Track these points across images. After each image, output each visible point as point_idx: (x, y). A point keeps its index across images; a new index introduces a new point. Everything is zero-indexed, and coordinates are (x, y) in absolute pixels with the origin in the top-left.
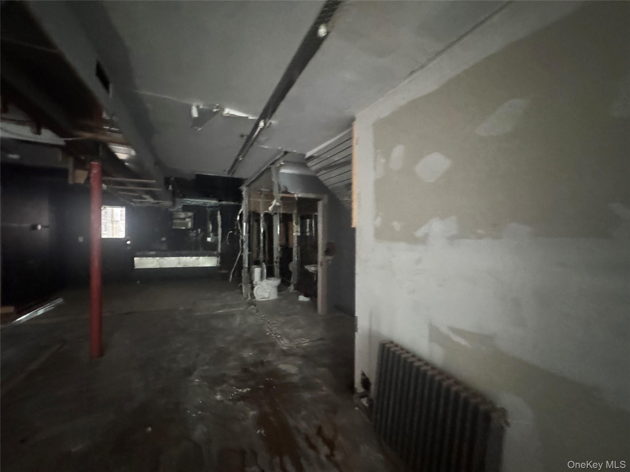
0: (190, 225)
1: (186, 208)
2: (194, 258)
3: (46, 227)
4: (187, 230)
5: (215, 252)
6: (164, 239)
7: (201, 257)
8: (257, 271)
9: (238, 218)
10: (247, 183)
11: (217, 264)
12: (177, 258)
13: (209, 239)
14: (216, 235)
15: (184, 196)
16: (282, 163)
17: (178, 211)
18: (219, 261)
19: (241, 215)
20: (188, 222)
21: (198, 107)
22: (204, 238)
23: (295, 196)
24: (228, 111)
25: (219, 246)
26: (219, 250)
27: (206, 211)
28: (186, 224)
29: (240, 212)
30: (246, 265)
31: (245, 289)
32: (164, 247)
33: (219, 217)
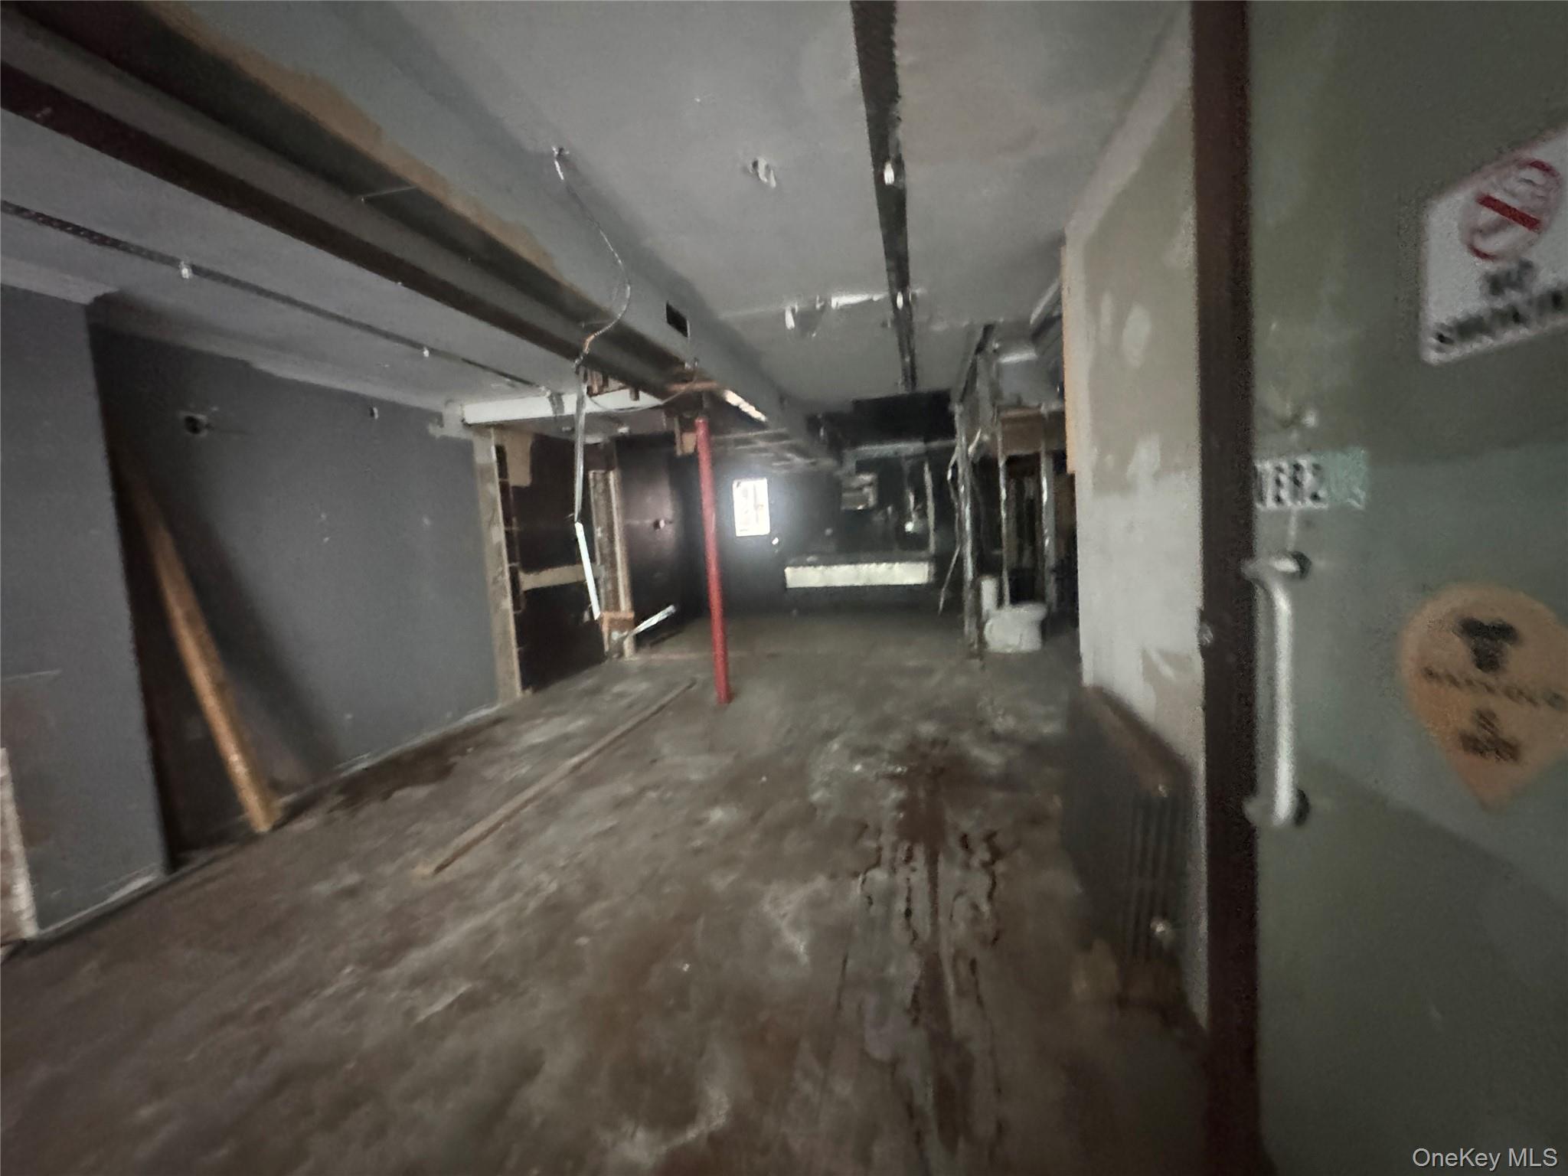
0: (872, 501)
1: (863, 467)
2: (884, 566)
3: (671, 522)
4: (867, 512)
5: (923, 554)
6: (829, 531)
7: (897, 565)
8: (988, 586)
9: (949, 475)
10: (955, 396)
11: (929, 578)
12: (852, 567)
13: (909, 527)
14: (923, 514)
15: (855, 444)
16: (997, 346)
17: (850, 475)
18: (933, 571)
19: (955, 467)
20: (868, 494)
21: (793, 311)
22: (901, 527)
23: (1043, 410)
24: (839, 301)
25: (932, 539)
26: (932, 548)
27: (900, 469)
28: (865, 500)
29: (952, 462)
30: (969, 575)
31: (969, 627)
32: (832, 547)
33: (928, 477)
